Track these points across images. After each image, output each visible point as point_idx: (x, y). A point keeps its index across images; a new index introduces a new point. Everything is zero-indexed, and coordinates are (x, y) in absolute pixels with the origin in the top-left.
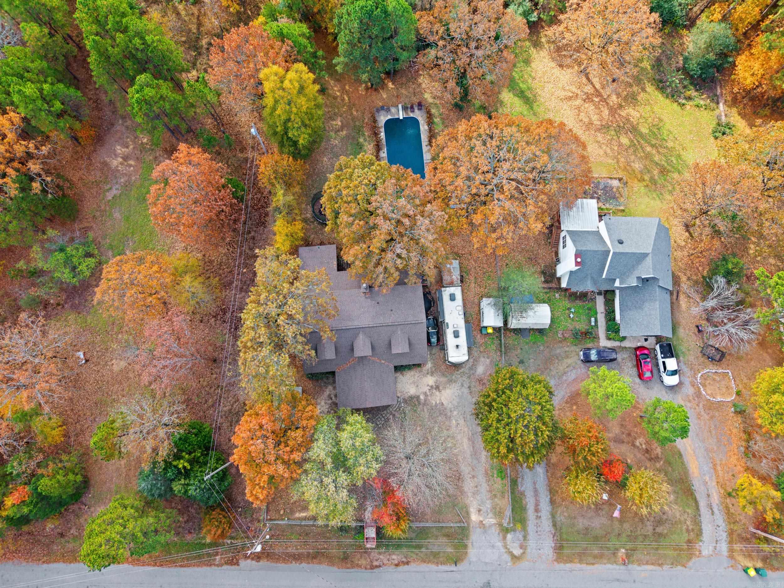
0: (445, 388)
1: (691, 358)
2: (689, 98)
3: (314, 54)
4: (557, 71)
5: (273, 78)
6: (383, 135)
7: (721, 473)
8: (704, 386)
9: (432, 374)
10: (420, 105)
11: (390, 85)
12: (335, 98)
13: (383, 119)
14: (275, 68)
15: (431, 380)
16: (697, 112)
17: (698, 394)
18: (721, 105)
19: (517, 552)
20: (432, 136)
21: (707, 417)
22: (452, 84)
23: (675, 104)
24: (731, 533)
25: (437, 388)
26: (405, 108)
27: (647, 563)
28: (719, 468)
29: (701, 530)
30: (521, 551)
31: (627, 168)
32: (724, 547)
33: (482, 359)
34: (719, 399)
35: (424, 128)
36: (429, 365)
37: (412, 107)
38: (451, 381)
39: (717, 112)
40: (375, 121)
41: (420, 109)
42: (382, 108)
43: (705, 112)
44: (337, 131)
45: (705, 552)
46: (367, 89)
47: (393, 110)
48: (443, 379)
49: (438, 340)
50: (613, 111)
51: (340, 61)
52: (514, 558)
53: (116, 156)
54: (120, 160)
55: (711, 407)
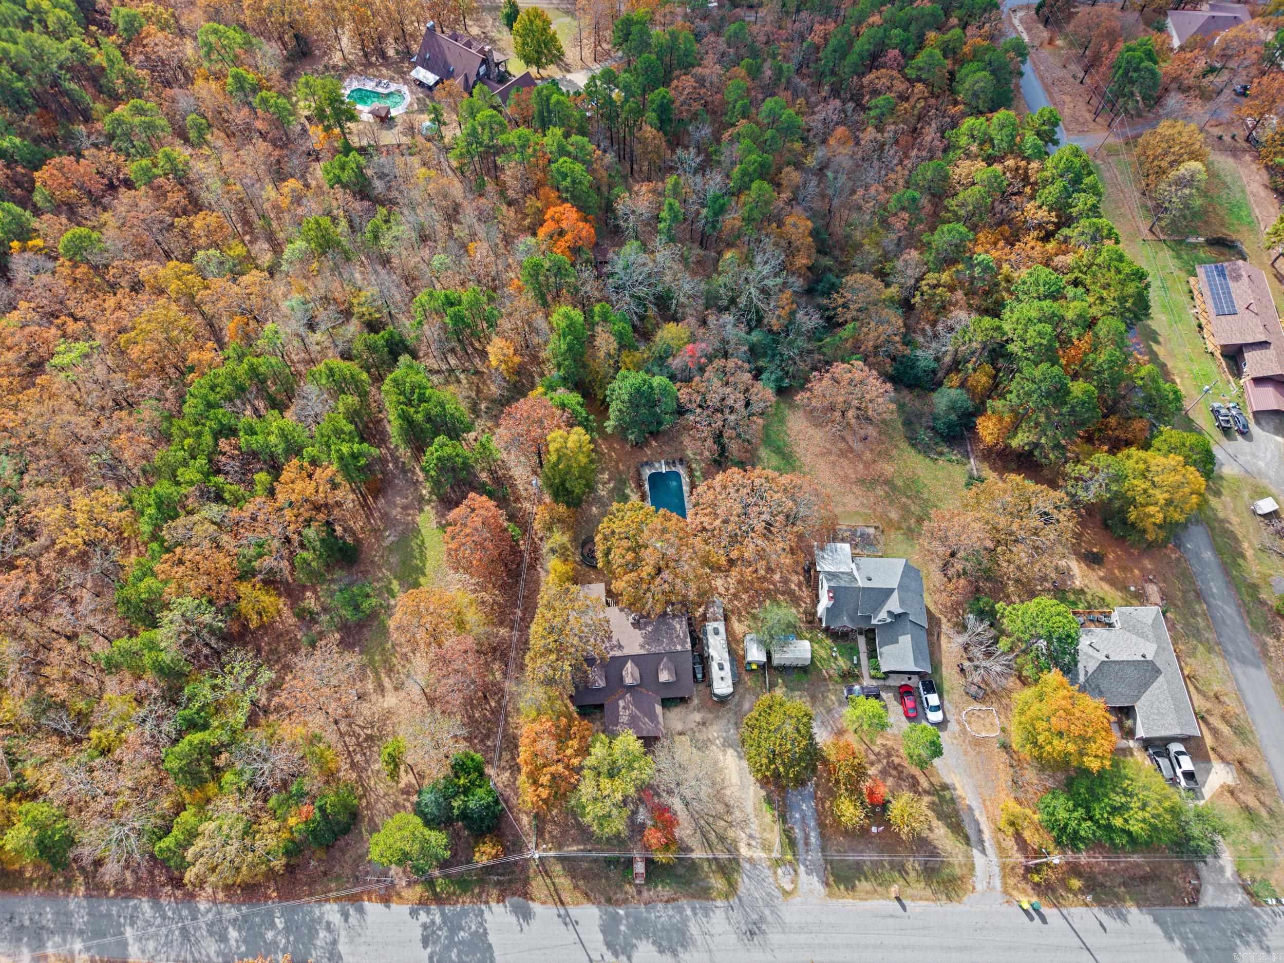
0: (711, 724)
1: (956, 697)
2: (941, 454)
3: (587, 419)
4: (811, 431)
5: (559, 440)
6: (647, 486)
7: (990, 809)
8: (969, 723)
9: (699, 711)
10: (681, 461)
11: (654, 444)
12: (604, 455)
13: (647, 472)
14: (561, 432)
15: (697, 717)
16: (949, 466)
17: (964, 731)
18: (972, 460)
19: (788, 887)
20: (693, 486)
21: (974, 753)
22: (709, 443)
23: (928, 460)
24: (1003, 867)
25: (704, 724)
26: (667, 463)
27: (921, 899)
28: (988, 803)
29: (973, 865)
30: (793, 886)
31: (884, 517)
32: (997, 883)
33: (748, 696)
34: (984, 734)
35: (685, 480)
36: (696, 701)
37: (674, 462)
38: (717, 717)
39: (968, 467)
40: (640, 475)
41: (681, 464)
42: (647, 463)
43: (958, 467)
44: (604, 484)
45: (979, 887)
46: (632, 446)
47: (657, 465)
48: (711, 716)
49: (704, 676)
50: (867, 466)
51: (610, 424)
52: (786, 893)
53: (395, 506)
54: (399, 509)
55: (978, 743)
